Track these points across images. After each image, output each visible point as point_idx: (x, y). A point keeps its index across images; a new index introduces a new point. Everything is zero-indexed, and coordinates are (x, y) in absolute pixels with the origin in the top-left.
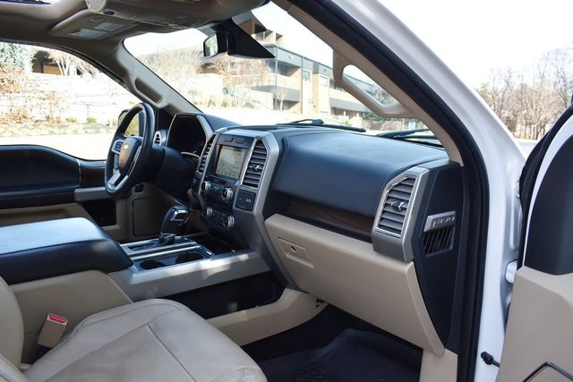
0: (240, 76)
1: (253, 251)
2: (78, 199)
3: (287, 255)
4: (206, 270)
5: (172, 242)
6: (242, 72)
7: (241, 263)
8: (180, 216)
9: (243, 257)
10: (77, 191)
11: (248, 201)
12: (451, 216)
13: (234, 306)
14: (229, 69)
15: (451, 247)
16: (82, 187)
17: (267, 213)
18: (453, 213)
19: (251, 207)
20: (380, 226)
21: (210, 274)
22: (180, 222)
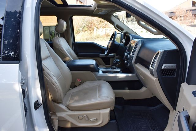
0: (183, 21)
1: (134, 73)
2: (100, 57)
3: (140, 75)
4: (118, 76)
5: (115, 69)
6: (184, 20)
7: (129, 76)
8: (117, 62)
9: (130, 75)
10: (100, 54)
11: (131, 59)
12: (174, 66)
13: (127, 88)
14: (179, 18)
15: (175, 76)
16: (102, 54)
17: (136, 63)
18: (175, 65)
19: (132, 60)
20: (151, 66)
21: (119, 77)
22: (117, 64)
